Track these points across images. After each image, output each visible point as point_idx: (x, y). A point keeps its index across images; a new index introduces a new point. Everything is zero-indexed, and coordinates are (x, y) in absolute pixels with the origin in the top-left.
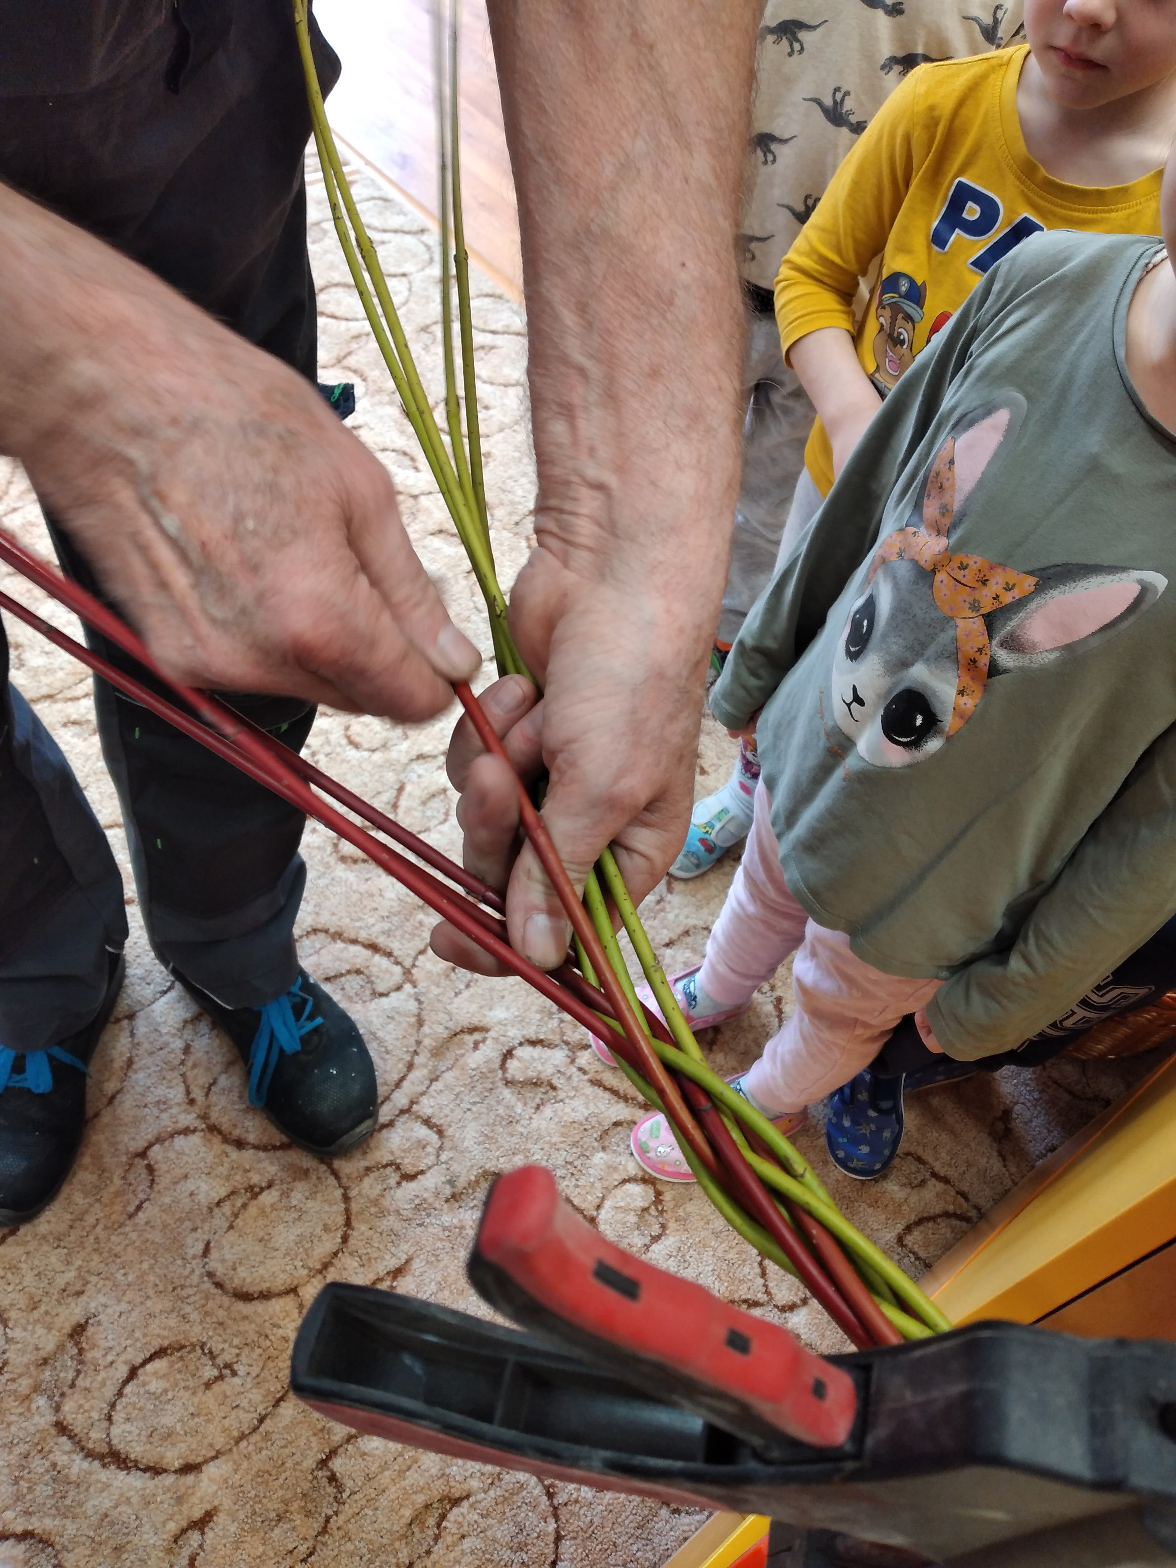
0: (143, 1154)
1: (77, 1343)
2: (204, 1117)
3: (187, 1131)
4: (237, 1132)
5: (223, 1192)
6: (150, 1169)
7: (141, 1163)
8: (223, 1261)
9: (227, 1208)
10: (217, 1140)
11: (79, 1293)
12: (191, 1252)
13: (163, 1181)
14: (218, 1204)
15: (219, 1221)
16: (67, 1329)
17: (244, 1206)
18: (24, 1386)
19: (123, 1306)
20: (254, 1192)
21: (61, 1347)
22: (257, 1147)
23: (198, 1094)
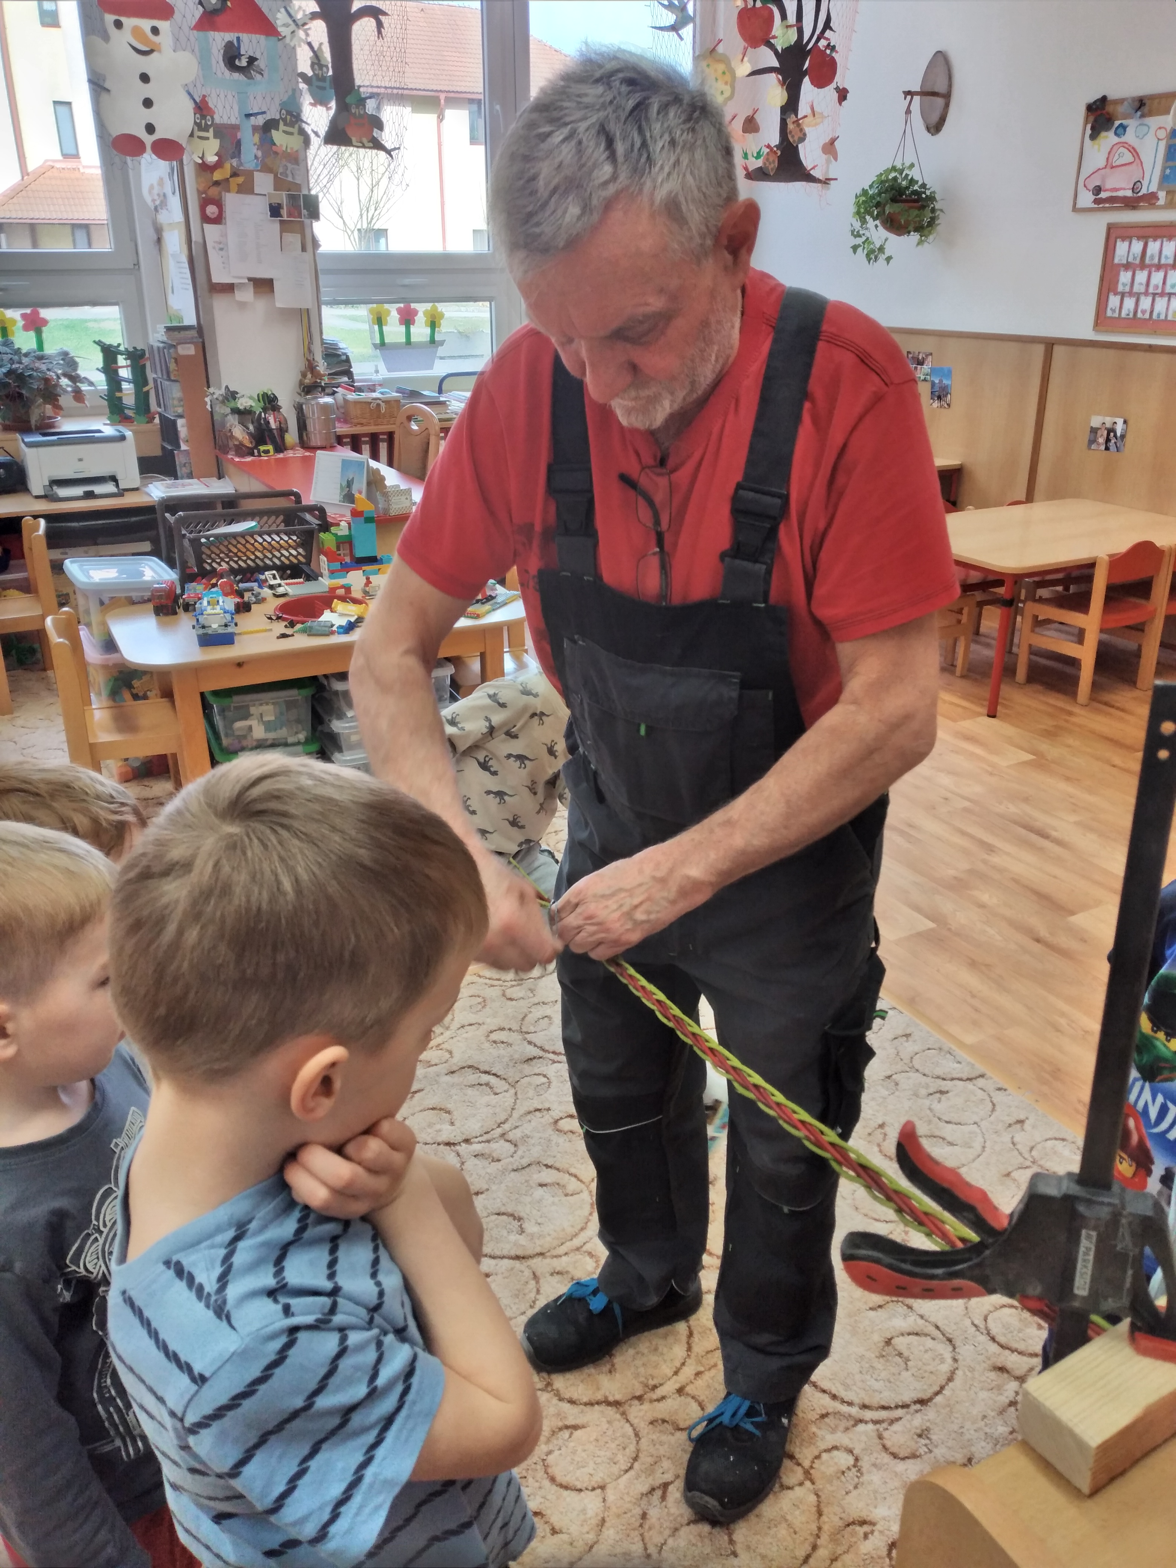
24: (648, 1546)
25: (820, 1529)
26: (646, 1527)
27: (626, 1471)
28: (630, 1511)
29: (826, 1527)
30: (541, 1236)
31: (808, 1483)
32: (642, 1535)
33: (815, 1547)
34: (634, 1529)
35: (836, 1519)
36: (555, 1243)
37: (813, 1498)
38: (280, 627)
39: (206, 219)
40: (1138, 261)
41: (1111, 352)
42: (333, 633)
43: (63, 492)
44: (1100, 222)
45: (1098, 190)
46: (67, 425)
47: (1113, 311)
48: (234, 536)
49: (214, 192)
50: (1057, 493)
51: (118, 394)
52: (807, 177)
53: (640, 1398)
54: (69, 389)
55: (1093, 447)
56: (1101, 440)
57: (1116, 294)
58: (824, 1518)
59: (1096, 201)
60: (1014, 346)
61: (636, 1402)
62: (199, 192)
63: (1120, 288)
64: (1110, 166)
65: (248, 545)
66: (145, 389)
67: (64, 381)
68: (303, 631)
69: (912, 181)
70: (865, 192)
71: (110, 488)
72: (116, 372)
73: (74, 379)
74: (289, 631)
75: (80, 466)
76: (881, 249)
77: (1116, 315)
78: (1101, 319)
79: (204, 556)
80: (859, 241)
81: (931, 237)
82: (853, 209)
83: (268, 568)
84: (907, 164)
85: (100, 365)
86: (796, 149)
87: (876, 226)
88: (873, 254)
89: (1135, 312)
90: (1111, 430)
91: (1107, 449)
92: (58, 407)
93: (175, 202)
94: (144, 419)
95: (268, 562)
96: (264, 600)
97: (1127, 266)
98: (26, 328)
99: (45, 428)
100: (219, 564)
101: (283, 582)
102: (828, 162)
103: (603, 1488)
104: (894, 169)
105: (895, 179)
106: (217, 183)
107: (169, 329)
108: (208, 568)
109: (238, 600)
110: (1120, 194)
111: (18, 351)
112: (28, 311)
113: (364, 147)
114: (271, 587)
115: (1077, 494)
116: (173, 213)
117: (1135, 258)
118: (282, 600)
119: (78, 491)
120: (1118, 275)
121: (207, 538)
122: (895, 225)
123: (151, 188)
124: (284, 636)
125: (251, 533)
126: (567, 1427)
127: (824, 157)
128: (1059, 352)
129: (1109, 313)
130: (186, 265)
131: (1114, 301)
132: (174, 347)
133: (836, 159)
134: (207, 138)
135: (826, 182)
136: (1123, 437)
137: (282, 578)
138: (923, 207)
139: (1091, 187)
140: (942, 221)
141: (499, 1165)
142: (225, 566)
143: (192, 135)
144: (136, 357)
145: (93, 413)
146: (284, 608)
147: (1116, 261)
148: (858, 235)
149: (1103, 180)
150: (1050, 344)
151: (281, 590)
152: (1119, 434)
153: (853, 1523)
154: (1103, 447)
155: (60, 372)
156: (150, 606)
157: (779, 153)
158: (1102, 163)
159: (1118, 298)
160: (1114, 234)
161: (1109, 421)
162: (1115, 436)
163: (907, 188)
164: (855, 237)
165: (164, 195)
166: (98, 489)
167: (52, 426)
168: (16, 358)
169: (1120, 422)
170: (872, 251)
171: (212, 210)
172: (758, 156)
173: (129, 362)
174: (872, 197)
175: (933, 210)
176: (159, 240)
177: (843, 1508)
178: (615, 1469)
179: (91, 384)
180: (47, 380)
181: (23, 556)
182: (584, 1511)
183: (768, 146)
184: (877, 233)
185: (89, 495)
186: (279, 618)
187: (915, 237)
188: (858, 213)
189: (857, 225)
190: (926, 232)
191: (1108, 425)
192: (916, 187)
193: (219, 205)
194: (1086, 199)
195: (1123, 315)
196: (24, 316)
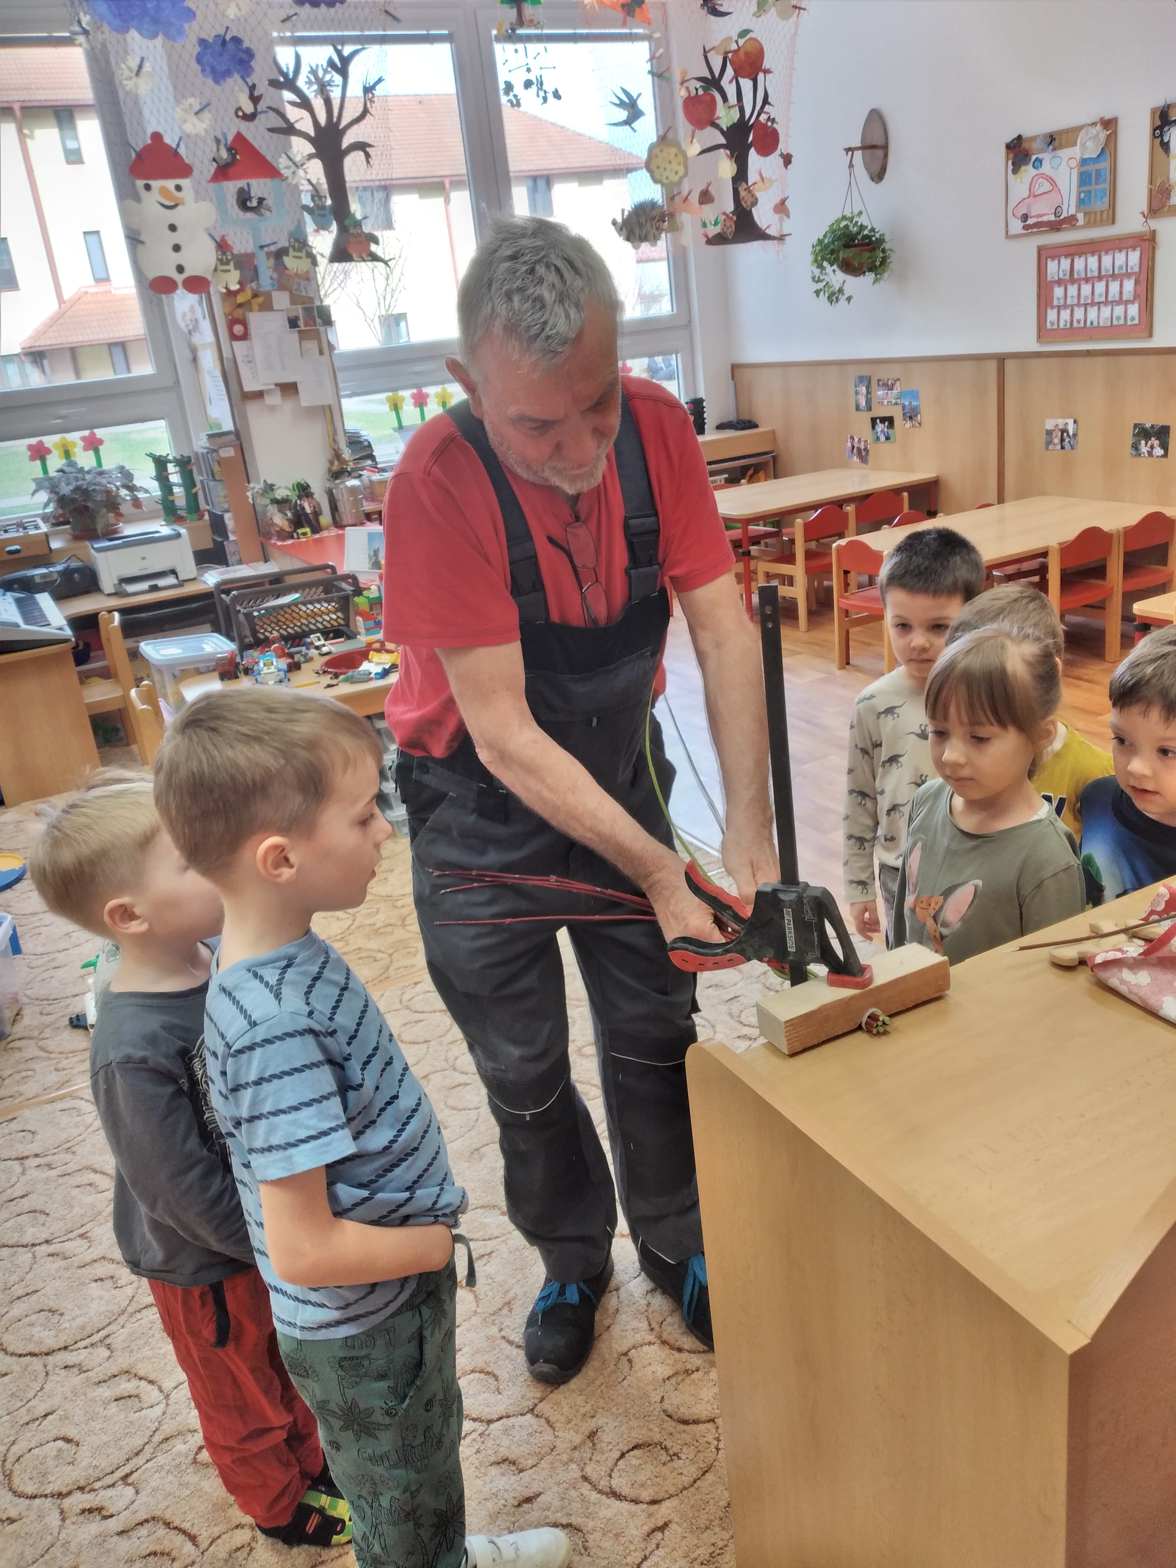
0: (626, 1354)
1: (592, 1441)
2: (660, 1337)
3: (650, 1344)
4: (678, 1344)
5: (671, 1373)
6: (630, 1361)
7: (625, 1359)
8: (671, 1404)
9: (673, 1381)
10: (667, 1347)
11: (593, 1417)
12: (653, 1400)
13: (636, 1367)
14: (668, 1378)
15: (669, 1386)
16: (587, 1433)
17: (683, 1380)
18: (565, 1457)
19: (616, 1424)
20: (688, 1373)
21: (583, 1443)
22: (689, 1352)
23: (655, 1325)
38: (327, 679)
39: (234, 337)
40: (1067, 277)
41: (1055, 361)
42: (371, 679)
43: (131, 588)
44: (1030, 246)
45: (1025, 217)
46: (129, 530)
47: (1052, 324)
48: (282, 607)
49: (238, 313)
50: (1023, 494)
51: (170, 498)
52: (762, 236)
54: (128, 498)
55: (1050, 447)
56: (1057, 441)
57: (1052, 308)
59: (1025, 228)
60: (968, 364)
62: (226, 315)
63: (1055, 303)
64: (1032, 195)
66: (194, 491)
67: (123, 492)
68: (347, 680)
69: (862, 227)
70: (820, 242)
71: (171, 580)
72: (167, 479)
73: (131, 488)
74: (334, 682)
75: (144, 564)
76: (841, 291)
77: (1055, 327)
78: (1043, 332)
79: (257, 628)
80: (820, 285)
81: (886, 275)
82: (811, 258)
83: (313, 632)
84: (856, 212)
85: (153, 473)
86: (750, 213)
87: (834, 271)
88: (834, 297)
89: (1072, 322)
90: (1064, 431)
91: (1063, 448)
92: (119, 515)
93: (206, 326)
94: (195, 516)
95: (312, 627)
96: (311, 659)
97: (1059, 282)
98: (86, 449)
99: (110, 534)
100: (271, 632)
101: (327, 643)
102: (781, 220)
104: (844, 218)
105: (847, 226)
106: (240, 305)
107: (210, 436)
108: (262, 637)
109: (289, 660)
110: (1045, 219)
111: (81, 470)
112: (86, 433)
113: (364, 260)
114: (317, 648)
115: (1042, 493)
116: (205, 335)
117: (1065, 275)
118: (327, 658)
119: (144, 586)
120: (1052, 290)
121: (259, 611)
122: (849, 268)
123: (184, 314)
124: (329, 686)
125: (295, 603)
127: (777, 216)
128: (1010, 365)
129: (1049, 326)
130: (221, 379)
131: (1052, 315)
132: (216, 451)
133: (788, 216)
134: (229, 271)
135: (781, 238)
136: (1075, 435)
137: (326, 640)
138: (874, 249)
139: (1019, 215)
140: (894, 260)
142: (275, 634)
143: (216, 270)
144: (184, 464)
145: (151, 517)
146: (328, 664)
147: (1049, 279)
148: (819, 281)
149: (1029, 208)
150: (1001, 359)
151: (325, 650)
152: (1071, 433)
154: (1059, 447)
155: (118, 484)
156: (216, 674)
157: (735, 218)
158: (1026, 194)
159: (1055, 311)
160: (1044, 255)
161: (1061, 422)
162: (1068, 435)
163: (858, 233)
164: (817, 282)
165: (196, 320)
166: (161, 583)
167: (116, 531)
168: (80, 475)
169: (1070, 422)
170: (833, 293)
171: (238, 329)
172: (716, 224)
173: (177, 469)
174: (827, 246)
175: (884, 251)
176: (195, 359)
179: (146, 491)
180: (108, 492)
181: (101, 648)
183: (724, 213)
184: (836, 277)
185: (154, 588)
186: (325, 672)
187: (870, 277)
188: (816, 261)
189: (817, 272)
190: (880, 270)
191: (1061, 427)
192: (866, 232)
193: (244, 323)
194: (1016, 226)
195: (1062, 325)
196: (83, 439)
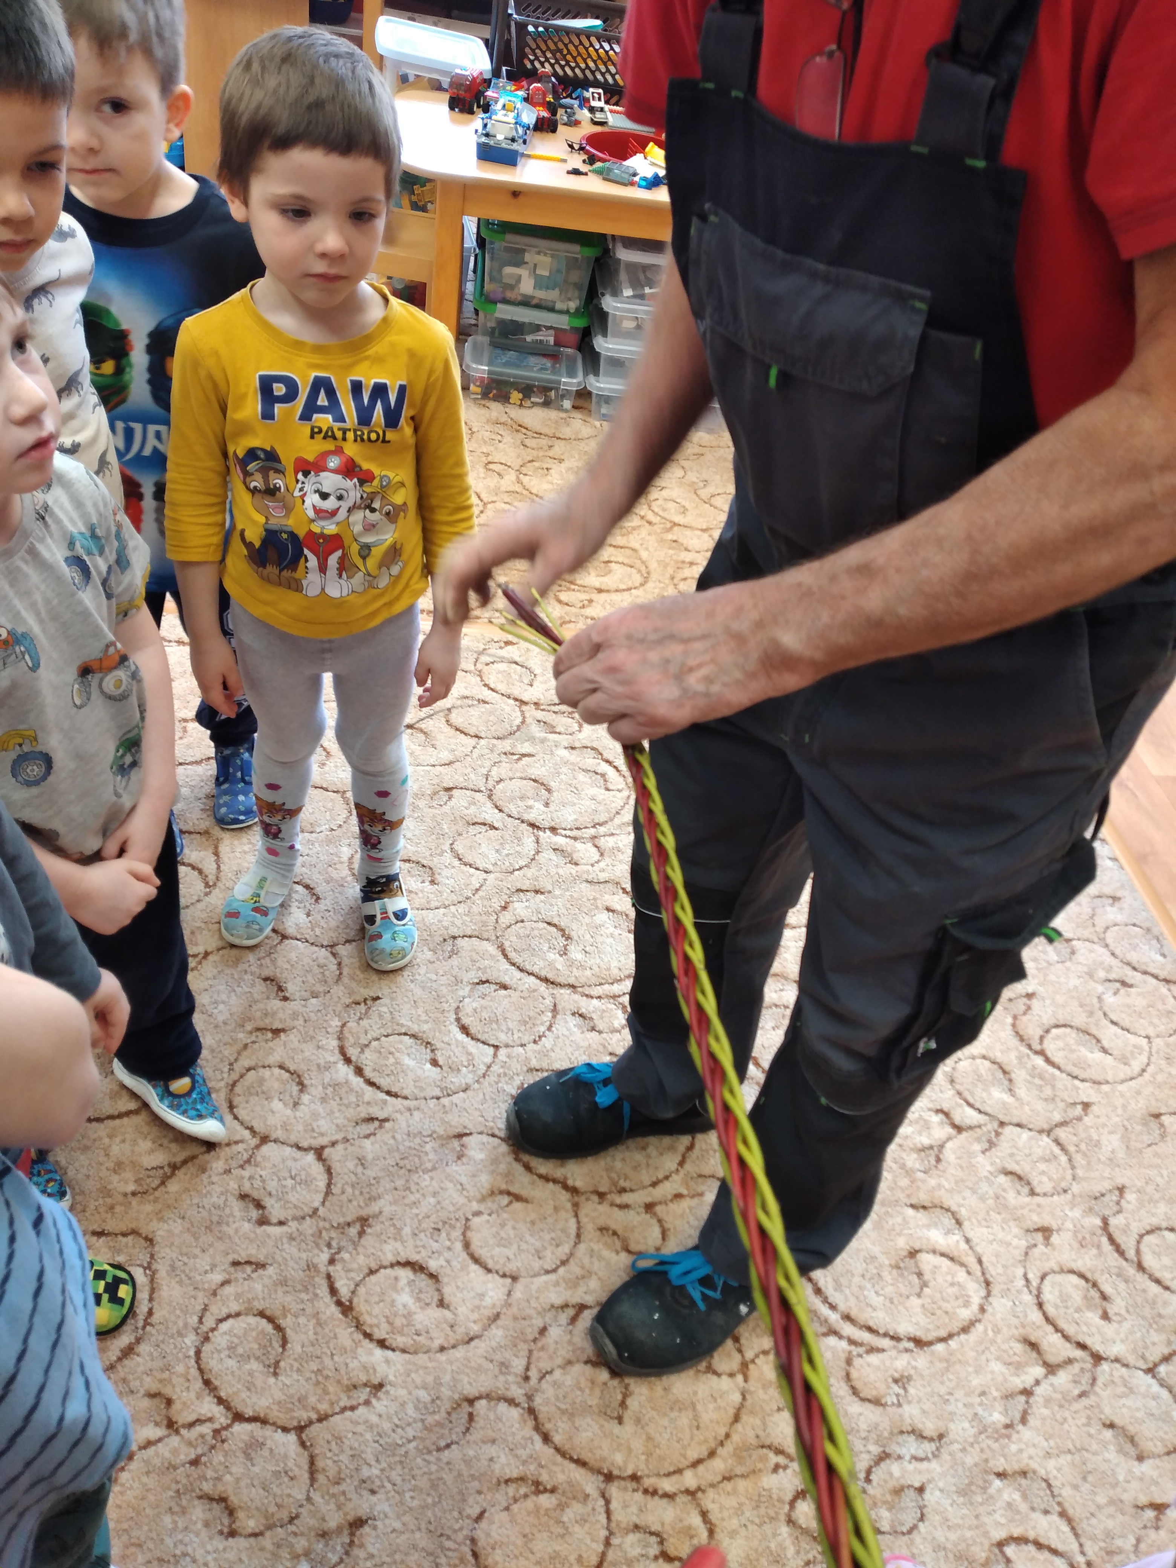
0: (471, 1402)
1: (352, 1534)
2: (530, 1397)
3: (511, 1402)
4: (548, 1426)
5: (515, 1475)
6: (471, 1417)
7: (466, 1408)
8: (488, 1535)
9: (511, 1490)
10: (531, 1423)
11: (373, 1492)
12: (469, 1511)
13: (475, 1435)
14: (507, 1481)
15: (501, 1497)
16: (350, 1517)
17: (526, 1496)
18: (302, 1543)
19: (397, 1525)
20: (539, 1488)
21: (339, 1530)
22: (557, 1449)
23: (534, 1374)
24: (532, 1367)
25: (728, 1436)
26: (539, 1344)
27: (548, 1272)
28: (531, 1318)
29: (735, 1438)
30: (582, 967)
31: (740, 1378)
32: (530, 1351)
33: (712, 1454)
34: (525, 1341)
35: (751, 1434)
36: (594, 980)
37: (737, 1398)
38: (577, 161)
42: (632, 184)
53: (601, 1195)
58: (739, 1427)
61: (595, 1198)
65: (581, 48)
68: (599, 172)
74: (584, 168)
79: (527, 50)
83: (596, 84)
95: (599, 77)
96: (577, 123)
100: (542, 64)
101: (607, 107)
103: (514, 1279)
108: (529, 66)
109: (545, 114)
114: (592, 110)
118: (599, 129)
121: (536, 27)
124: (576, 172)
126: (509, 1193)
137: (607, 102)
141: (573, 869)
151: (599, 116)
153: (769, 1447)
156: (447, 96)
177: (764, 1424)
178: (537, 1265)
182: (482, 1296)
186: (582, 149)
